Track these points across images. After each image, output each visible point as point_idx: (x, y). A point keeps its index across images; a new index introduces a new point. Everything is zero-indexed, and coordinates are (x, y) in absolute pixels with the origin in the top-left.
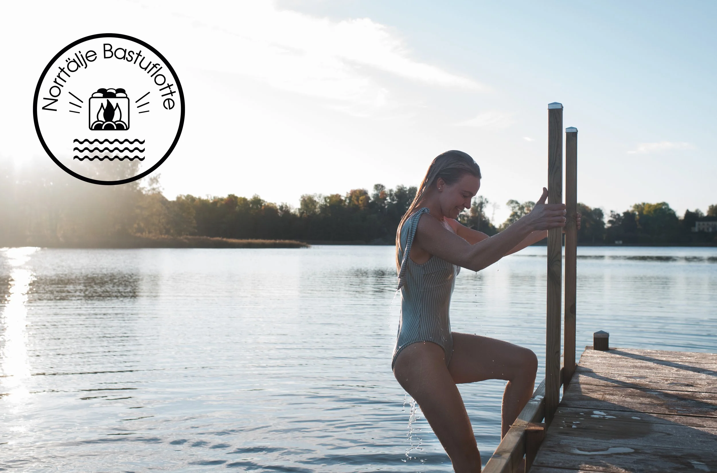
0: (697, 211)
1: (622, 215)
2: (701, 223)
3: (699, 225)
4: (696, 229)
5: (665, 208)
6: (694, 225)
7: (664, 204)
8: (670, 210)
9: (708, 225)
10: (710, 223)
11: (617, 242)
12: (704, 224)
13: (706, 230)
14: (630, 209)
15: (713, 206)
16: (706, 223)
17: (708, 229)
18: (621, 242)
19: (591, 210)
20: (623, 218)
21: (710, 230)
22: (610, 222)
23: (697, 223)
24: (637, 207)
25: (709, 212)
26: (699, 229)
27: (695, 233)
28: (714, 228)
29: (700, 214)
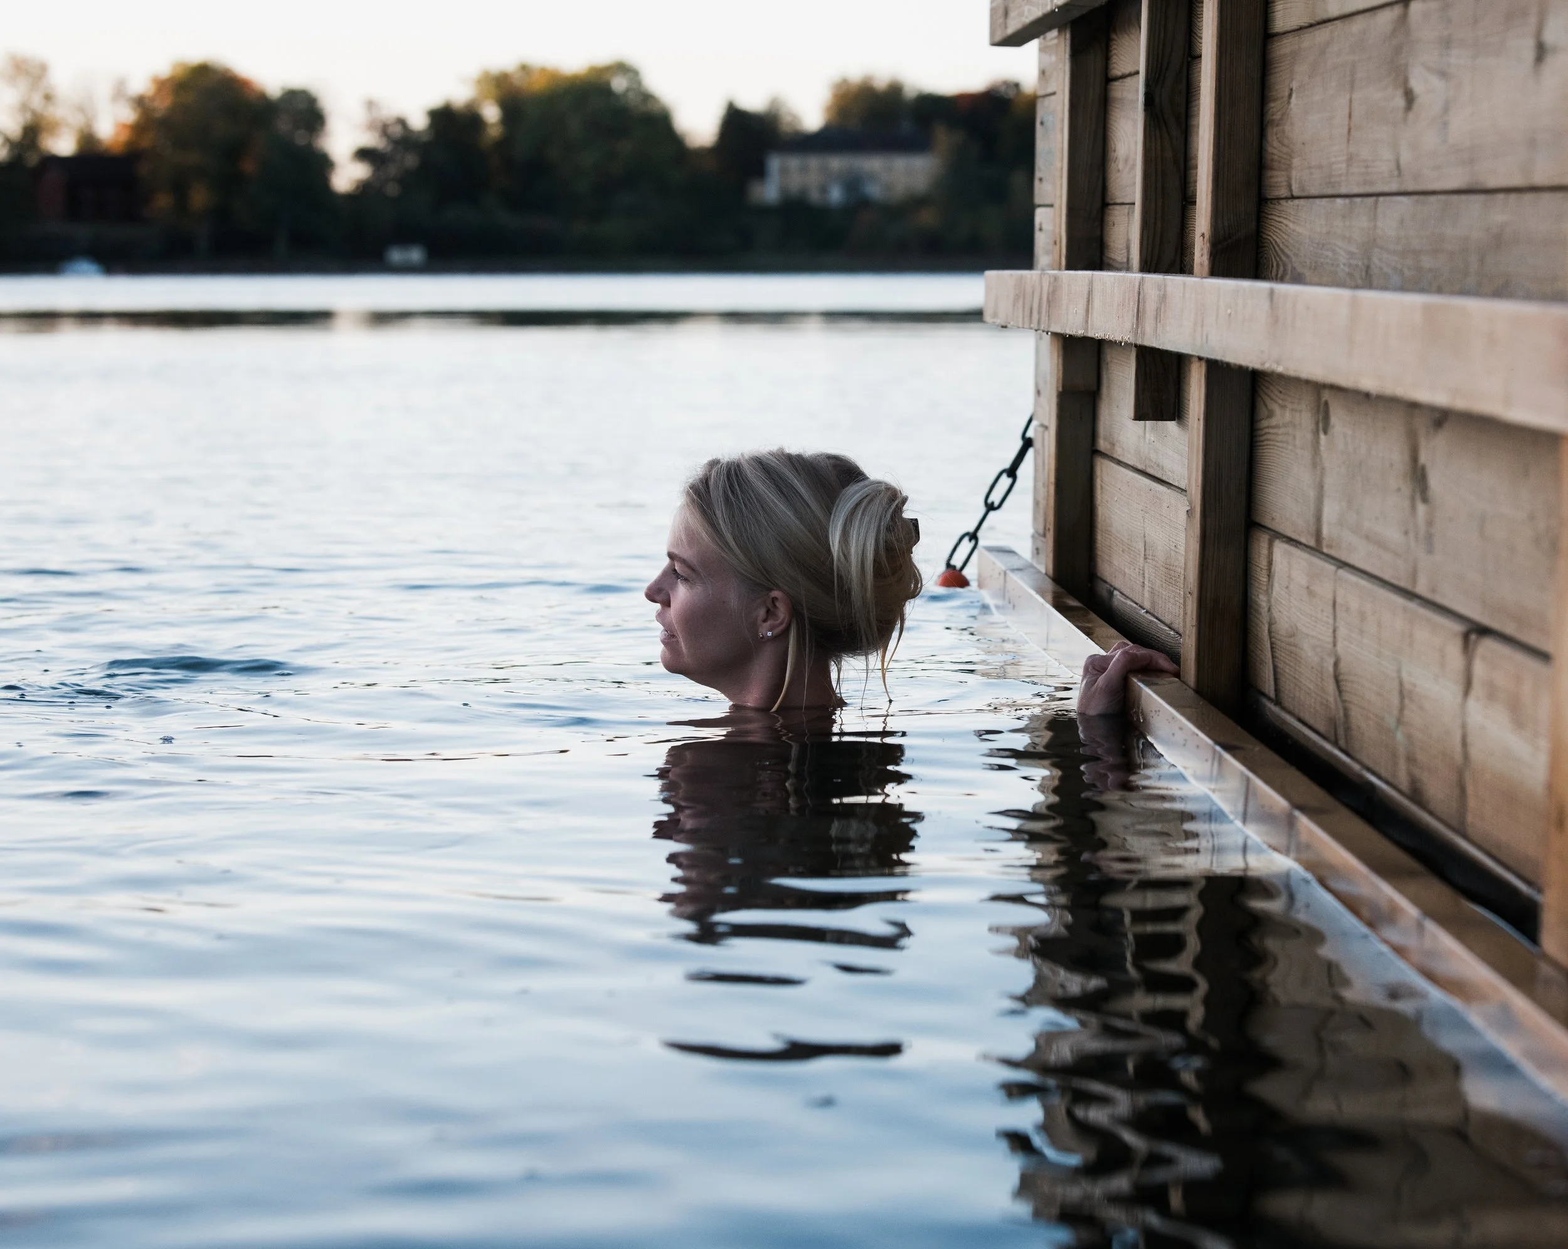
0: (773, 106)
1: (419, 123)
2: (794, 162)
3: (784, 171)
4: (769, 191)
5: (625, 91)
6: (760, 172)
7: (618, 70)
8: (648, 98)
9: (824, 169)
10: (837, 163)
11: (396, 255)
12: (804, 169)
13: (815, 196)
15: (845, 82)
16: (814, 162)
17: (824, 190)
18: (416, 255)
19: (263, 97)
20: (427, 137)
21: (836, 195)
22: (363, 154)
23: (775, 163)
24: (492, 83)
25: (829, 109)
26: (784, 191)
27: (765, 211)
28: (853, 184)
29: (786, 119)
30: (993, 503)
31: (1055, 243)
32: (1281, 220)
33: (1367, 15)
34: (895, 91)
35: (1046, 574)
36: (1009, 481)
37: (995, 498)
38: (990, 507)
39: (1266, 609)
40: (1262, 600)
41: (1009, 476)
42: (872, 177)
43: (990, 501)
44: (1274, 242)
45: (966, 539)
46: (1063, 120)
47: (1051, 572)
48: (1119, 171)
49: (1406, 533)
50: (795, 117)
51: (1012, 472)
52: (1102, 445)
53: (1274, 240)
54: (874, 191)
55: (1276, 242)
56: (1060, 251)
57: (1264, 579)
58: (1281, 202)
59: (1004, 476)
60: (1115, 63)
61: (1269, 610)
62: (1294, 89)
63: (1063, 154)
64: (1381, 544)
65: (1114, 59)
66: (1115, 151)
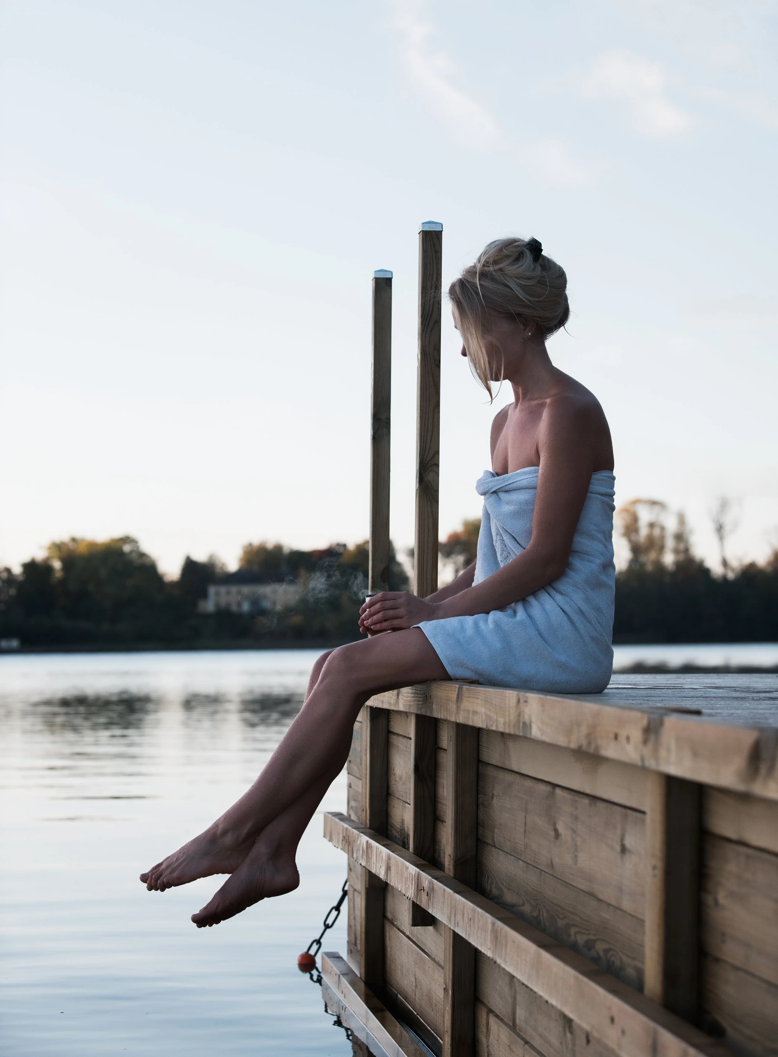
0: (211, 557)
1: (17, 570)
2: (223, 590)
3: (217, 594)
4: (209, 606)
5: (131, 552)
6: (204, 595)
7: (126, 540)
8: (142, 555)
9: (239, 593)
10: (246, 589)
11: (4, 643)
12: (228, 593)
13: (234, 608)
14: (40, 555)
15: (251, 545)
16: (234, 589)
17: (239, 604)
18: (15, 643)
20: (21, 578)
21: (246, 607)
23: (212, 590)
24: (58, 547)
25: (242, 560)
26: (217, 605)
27: (207, 616)
28: (255, 601)
29: (219, 565)
30: (328, 924)
31: (363, 810)
32: (490, 855)
33: (534, 781)
34: (278, 549)
35: (360, 978)
36: (336, 913)
37: (330, 921)
38: (327, 927)
39: (486, 1045)
40: (483, 1039)
41: (336, 910)
42: (265, 597)
43: (327, 923)
44: (485, 865)
45: (315, 944)
46: (366, 750)
47: (363, 977)
48: (396, 781)
49: (561, 1043)
50: (223, 564)
51: (337, 908)
52: (389, 915)
53: (486, 863)
54: (266, 604)
55: (486, 865)
56: (366, 814)
57: (485, 1030)
58: (489, 846)
59: (334, 910)
60: (392, 725)
61: (488, 1047)
62: (495, 794)
63: (366, 767)
64: (548, 1042)
65: (392, 723)
66: (394, 770)
